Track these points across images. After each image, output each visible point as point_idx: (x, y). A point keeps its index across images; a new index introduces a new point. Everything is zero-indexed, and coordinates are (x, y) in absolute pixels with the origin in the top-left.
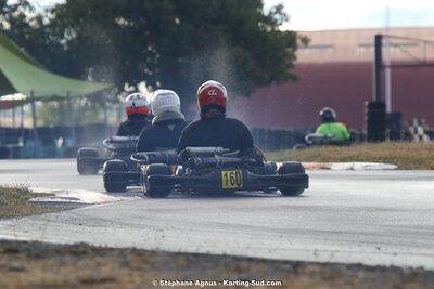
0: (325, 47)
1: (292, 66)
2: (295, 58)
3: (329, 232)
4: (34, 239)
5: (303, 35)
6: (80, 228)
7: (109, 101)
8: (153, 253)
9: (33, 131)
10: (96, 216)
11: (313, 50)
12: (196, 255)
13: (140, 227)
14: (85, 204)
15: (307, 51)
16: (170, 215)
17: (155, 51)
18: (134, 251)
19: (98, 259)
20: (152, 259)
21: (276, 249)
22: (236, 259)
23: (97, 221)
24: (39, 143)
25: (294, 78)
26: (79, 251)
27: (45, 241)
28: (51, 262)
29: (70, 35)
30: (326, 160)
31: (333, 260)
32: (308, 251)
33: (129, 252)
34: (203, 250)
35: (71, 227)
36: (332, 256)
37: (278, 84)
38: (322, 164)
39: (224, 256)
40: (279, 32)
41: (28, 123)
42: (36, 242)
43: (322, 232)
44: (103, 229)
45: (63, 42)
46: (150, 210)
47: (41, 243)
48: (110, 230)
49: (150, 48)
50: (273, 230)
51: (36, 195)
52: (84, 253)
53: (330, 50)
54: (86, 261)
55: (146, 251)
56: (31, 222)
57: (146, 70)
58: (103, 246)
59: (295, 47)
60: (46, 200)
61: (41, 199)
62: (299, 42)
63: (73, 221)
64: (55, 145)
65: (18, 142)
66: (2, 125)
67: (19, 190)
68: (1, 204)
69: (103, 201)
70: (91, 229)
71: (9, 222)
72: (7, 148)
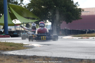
0: (88, 12)
1: (80, 16)
2: (81, 14)
3: (89, 52)
8: (50, 57)
9: (24, 31)
10: (38, 49)
11: (85, 12)
13: (48, 52)
14: (35, 47)
15: (84, 13)
16: (54, 49)
18: (46, 57)
19: (38, 59)
20: (50, 59)
21: (77, 56)
25: (81, 19)
26: (34, 57)
27: (27, 55)
29: (32, 10)
30: (88, 36)
32: (84, 56)
34: (61, 57)
35: (32, 52)
36: (90, 58)
37: (77, 20)
39: (66, 58)
40: (78, 8)
43: (87, 52)
44: (39, 52)
46: (49, 48)
48: (41, 52)
49: (49, 12)
50: (77, 52)
51: (25, 45)
53: (89, 12)
56: (24, 51)
57: (48, 17)
58: (39, 56)
59: (81, 12)
60: (27, 46)
61: (26, 46)
62: (82, 10)
63: (33, 51)
65: (21, 33)
66: (17, 30)
67: (21, 44)
68: (17, 47)
69: (39, 46)
70: (37, 52)
71: (19, 51)
72: (18, 35)
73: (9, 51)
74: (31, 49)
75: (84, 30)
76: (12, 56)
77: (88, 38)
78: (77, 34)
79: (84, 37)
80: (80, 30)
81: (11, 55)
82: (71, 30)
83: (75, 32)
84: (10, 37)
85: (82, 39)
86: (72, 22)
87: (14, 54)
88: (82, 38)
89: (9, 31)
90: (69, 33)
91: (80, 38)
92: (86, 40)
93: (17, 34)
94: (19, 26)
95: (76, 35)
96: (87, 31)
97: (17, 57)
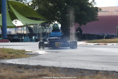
1: (97, 17)
2: (98, 14)
3: (106, 62)
4: (26, 64)
5: (100, 8)
6: (39, 61)
7: (47, 26)
8: (58, 68)
9: (26, 34)
10: (44, 57)
11: (103, 12)
12: (70, 68)
13: (56, 61)
14: (40, 54)
15: (101, 12)
16: (63, 58)
17: (59, 13)
18: (53, 67)
19: (43, 69)
20: (58, 70)
21: (92, 67)
22: (81, 69)
23: (44, 59)
24: (28, 38)
25: (98, 20)
26: (38, 67)
27: (29, 64)
28: (31, 70)
29: (36, 8)
30: (106, 42)
31: (107, 70)
32: (100, 67)
33: (52, 68)
34: (72, 67)
35: (36, 61)
36: (107, 69)
38: (105, 44)
39: (78, 69)
40: (94, 7)
41: (25, 32)
42: (27, 65)
44: (45, 61)
45: (35, 10)
46: (58, 56)
47: (28, 65)
48: (47, 61)
49: (58, 12)
50: (91, 62)
51: (27, 52)
52: (40, 68)
53: (107, 12)
54: (40, 70)
55: (56, 67)
56: (26, 59)
57: (57, 18)
58: (45, 66)
59: (98, 11)
60: (30, 53)
61: (28, 53)
62: (99, 10)
63: (37, 59)
64: (32, 38)
65: (22, 37)
66: (18, 33)
67: (22, 51)
68: (18, 54)
69: (45, 53)
70: (42, 61)
71: (20, 59)
72: (19, 39)
73: (7, 60)
74: (34, 57)
75: (101, 34)
76: (11, 66)
77: (105, 45)
78: (93, 39)
79: (101, 42)
80: (96, 35)
81: (9, 64)
82: (85, 33)
83: (90, 36)
84: (9, 42)
85: (98, 46)
86: (86, 24)
87: (14, 63)
88: (98, 44)
89: (8, 34)
90: (83, 38)
91: (96, 45)
92: (104, 47)
93: (17, 38)
94: (20, 28)
95: (92, 41)
96: (105, 35)
97: (17, 67)
